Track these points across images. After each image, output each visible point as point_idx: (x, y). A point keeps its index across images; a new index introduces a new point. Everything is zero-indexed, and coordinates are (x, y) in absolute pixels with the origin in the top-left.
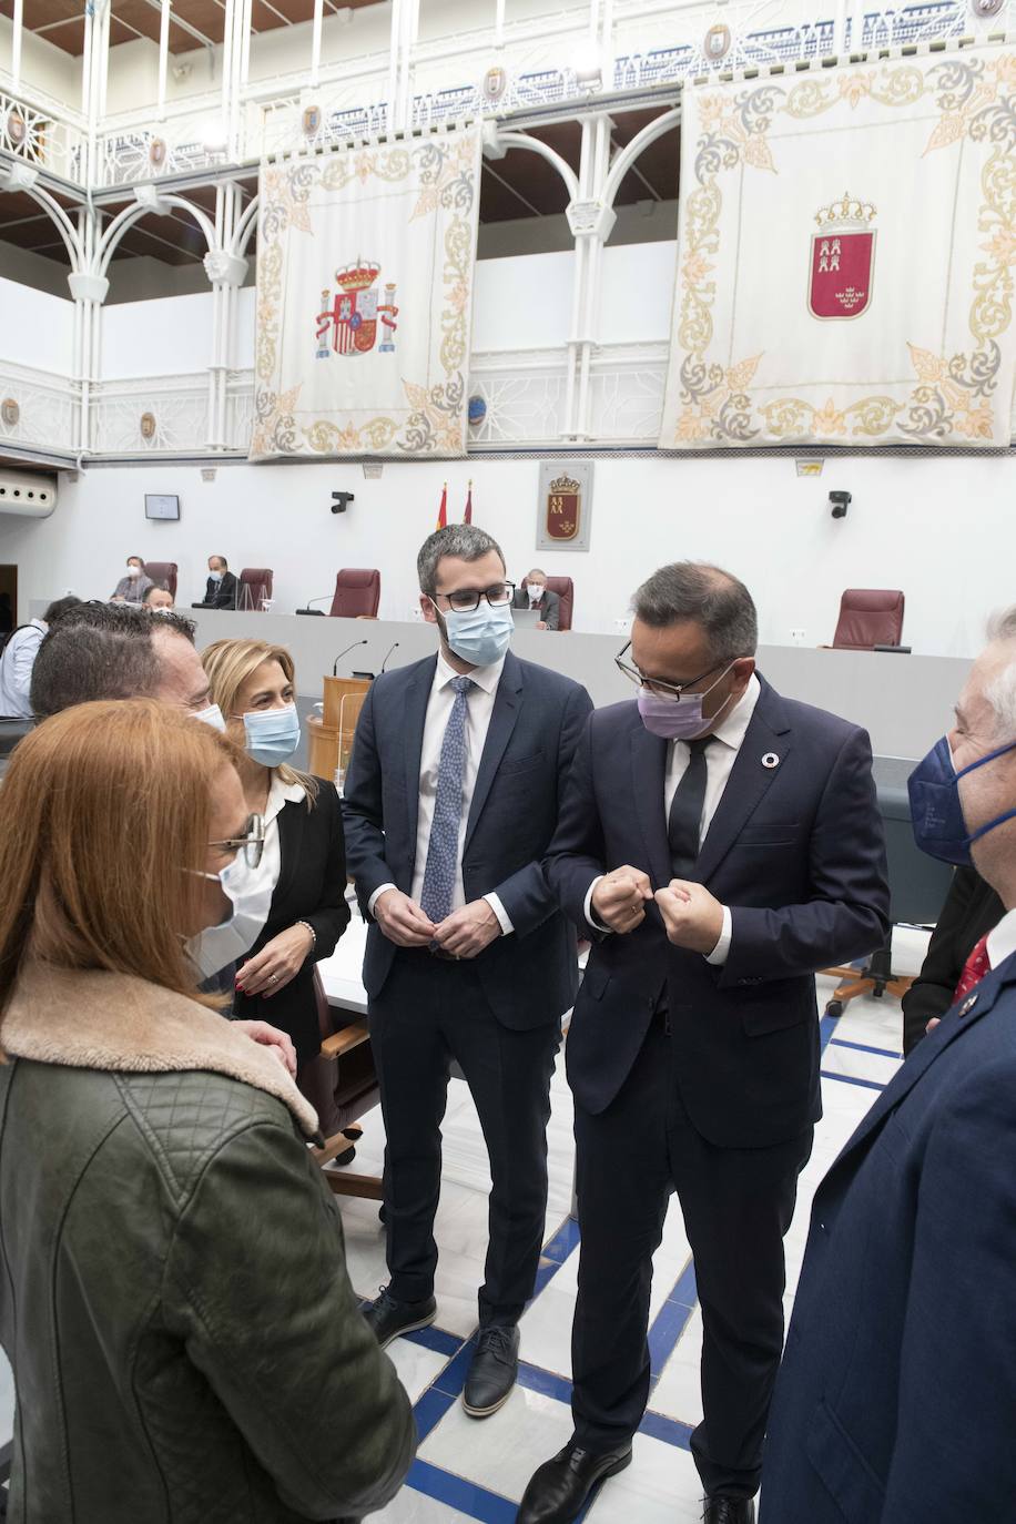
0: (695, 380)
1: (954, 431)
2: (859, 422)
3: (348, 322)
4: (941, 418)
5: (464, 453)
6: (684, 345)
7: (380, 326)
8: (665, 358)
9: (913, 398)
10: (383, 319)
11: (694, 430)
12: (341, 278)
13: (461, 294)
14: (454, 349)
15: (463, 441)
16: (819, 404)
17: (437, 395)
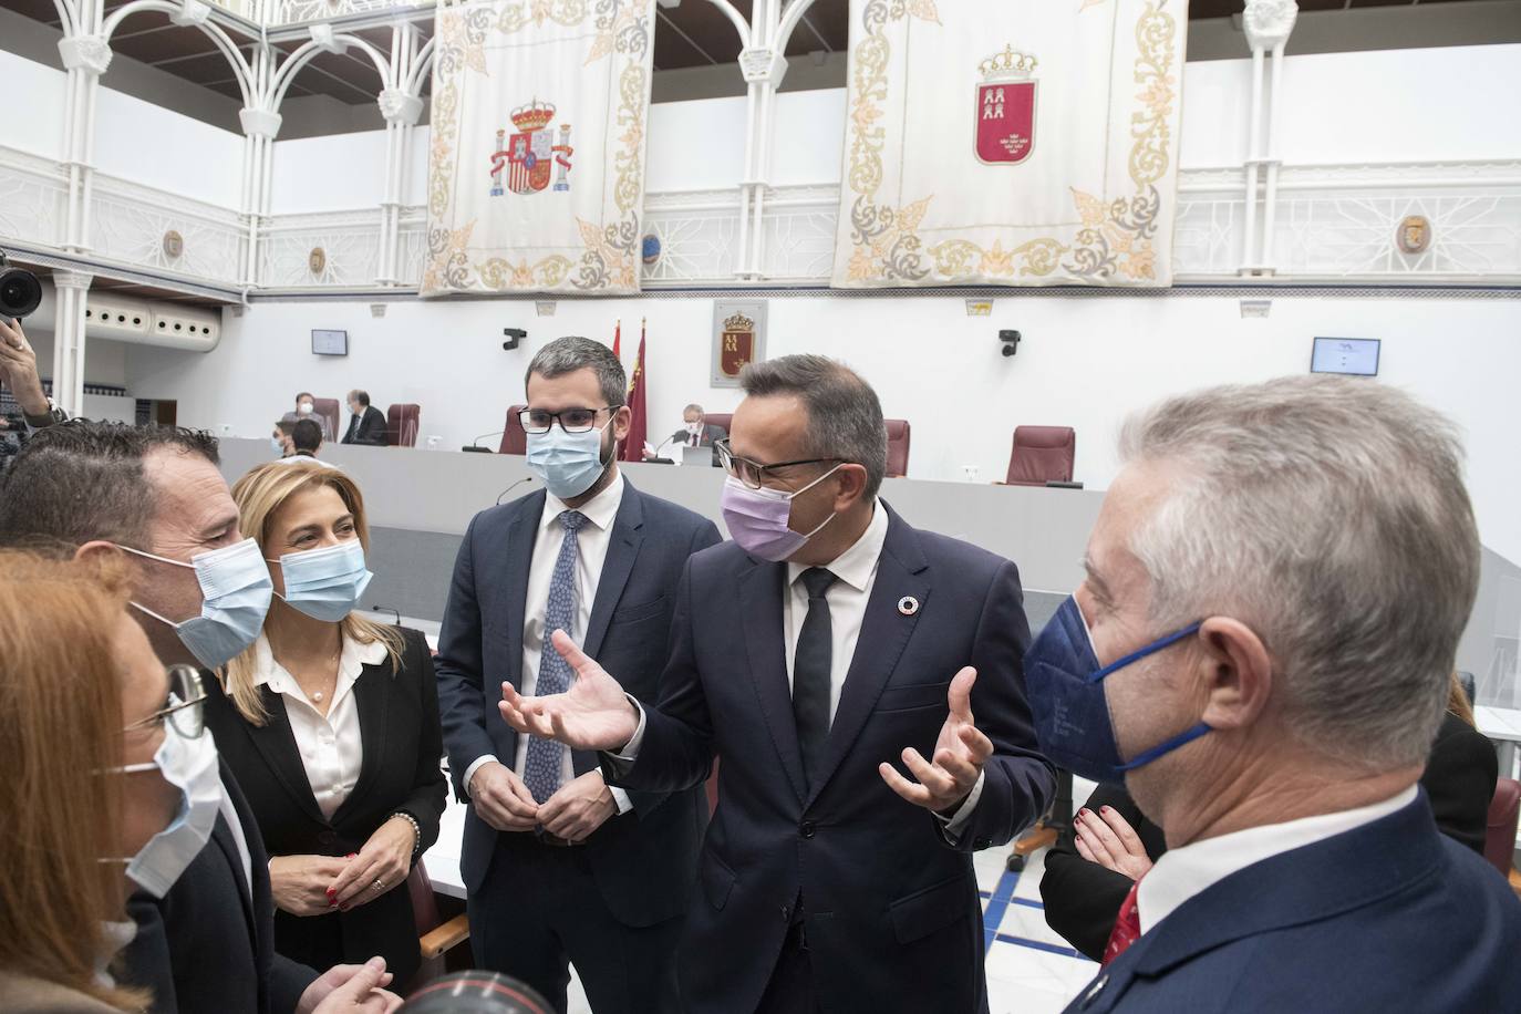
0: (865, 221)
1: (1118, 272)
2: (1026, 263)
3: (524, 161)
4: (1105, 260)
5: (639, 291)
6: (854, 187)
7: (555, 166)
8: (837, 200)
9: (1077, 240)
10: (558, 159)
11: (866, 270)
12: (516, 119)
13: (636, 136)
14: (627, 188)
15: (637, 279)
16: (987, 246)
17: (611, 233)
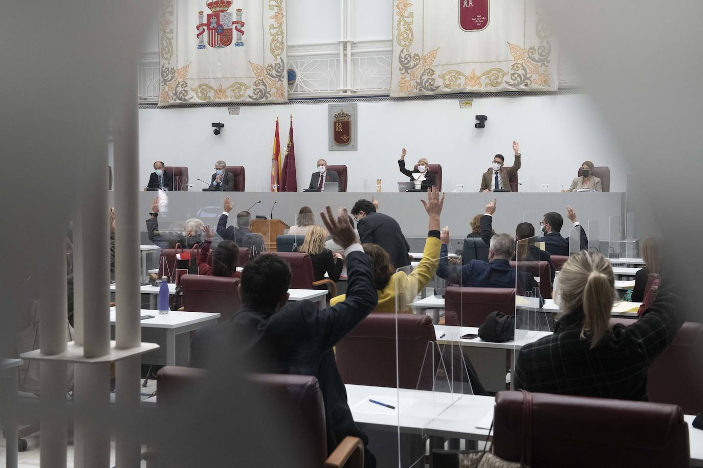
0: (406, 61)
1: (532, 84)
2: (488, 81)
3: (215, 29)
4: (526, 78)
5: (287, 100)
6: (400, 44)
7: (235, 32)
8: (390, 49)
9: (512, 69)
10: (236, 28)
11: (407, 87)
12: (210, 5)
13: (280, 16)
14: (278, 44)
15: (286, 94)
16: (468, 73)
17: (270, 70)
